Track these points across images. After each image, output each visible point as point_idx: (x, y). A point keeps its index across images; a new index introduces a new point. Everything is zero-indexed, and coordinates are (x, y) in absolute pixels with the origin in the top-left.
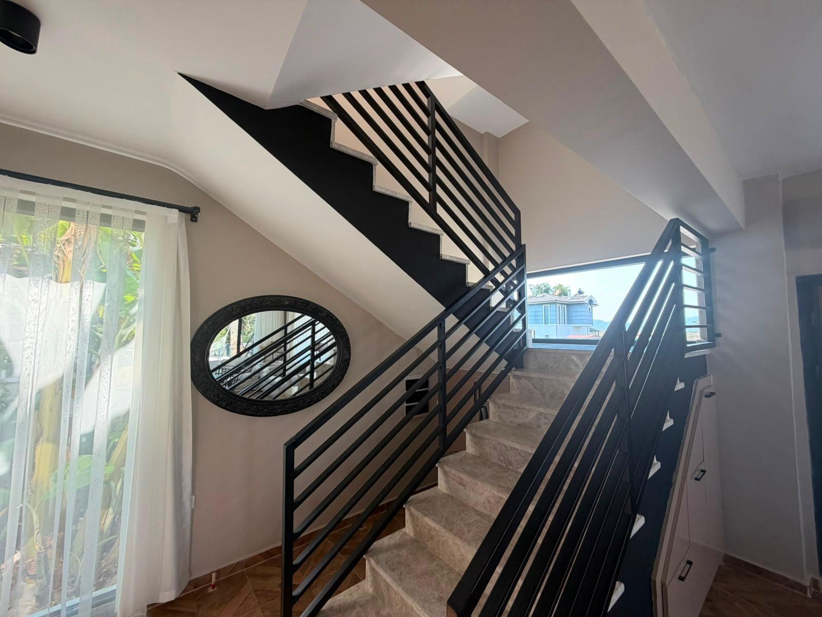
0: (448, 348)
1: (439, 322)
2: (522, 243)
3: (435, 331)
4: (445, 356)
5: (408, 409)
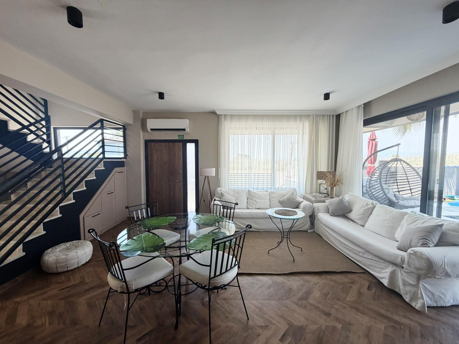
2: (49, 114)
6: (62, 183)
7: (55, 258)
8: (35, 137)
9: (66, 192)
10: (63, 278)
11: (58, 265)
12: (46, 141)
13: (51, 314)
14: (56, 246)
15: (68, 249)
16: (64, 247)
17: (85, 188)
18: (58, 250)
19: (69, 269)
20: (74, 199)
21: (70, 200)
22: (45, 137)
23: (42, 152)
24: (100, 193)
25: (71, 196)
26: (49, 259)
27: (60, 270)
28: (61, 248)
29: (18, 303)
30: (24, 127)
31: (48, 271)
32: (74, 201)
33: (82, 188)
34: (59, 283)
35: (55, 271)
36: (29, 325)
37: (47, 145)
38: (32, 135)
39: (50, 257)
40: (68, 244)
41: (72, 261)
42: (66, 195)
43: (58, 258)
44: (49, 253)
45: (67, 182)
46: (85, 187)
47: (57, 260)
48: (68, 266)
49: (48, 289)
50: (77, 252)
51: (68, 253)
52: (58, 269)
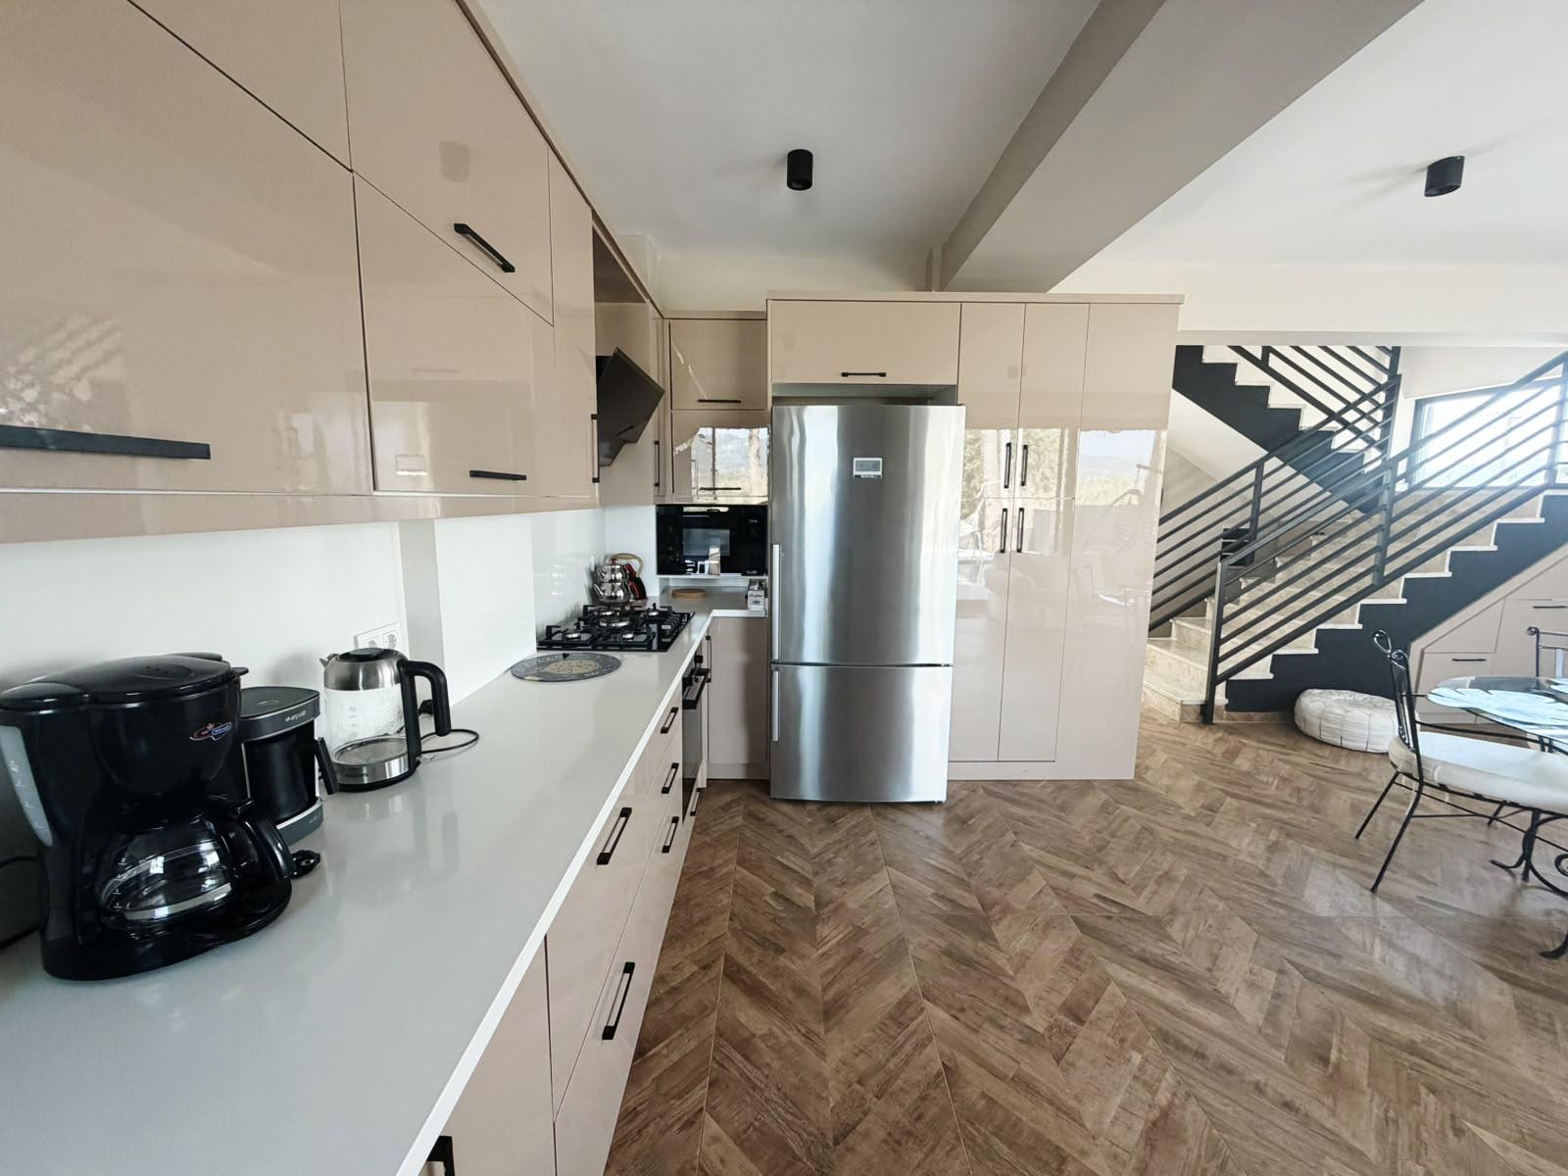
0: (1264, 490)
1: (1258, 465)
2: (1398, 373)
3: (1253, 473)
4: (1259, 495)
5: (1224, 544)
6: (1380, 549)
7: (1323, 706)
8: (1353, 436)
9: (1386, 573)
10: (1327, 751)
11: (1324, 723)
12: (1376, 444)
13: (1284, 780)
14: (1334, 691)
15: (1355, 704)
16: (1349, 698)
17: (1447, 574)
18: (1334, 698)
19: (1345, 743)
20: (1403, 597)
21: (1393, 595)
22: (1376, 434)
23: (1360, 474)
24: (1504, 598)
25: (1399, 585)
26: (1311, 705)
27: (1326, 737)
28: (1342, 697)
29: (1245, 745)
30: (1332, 415)
31: (1302, 726)
32: (1404, 601)
33: (1440, 569)
34: (1317, 755)
35: (1315, 733)
36: (1248, 773)
37: (1379, 454)
38: (1347, 431)
39: (1313, 702)
40: (1360, 697)
41: (1357, 731)
42: (1383, 582)
43: (1328, 709)
44: (1314, 695)
45: (1391, 550)
46: (1447, 568)
47: (1324, 711)
48: (1344, 736)
49: (1293, 752)
50: (1370, 715)
51: (1350, 709)
52: (1323, 732)
